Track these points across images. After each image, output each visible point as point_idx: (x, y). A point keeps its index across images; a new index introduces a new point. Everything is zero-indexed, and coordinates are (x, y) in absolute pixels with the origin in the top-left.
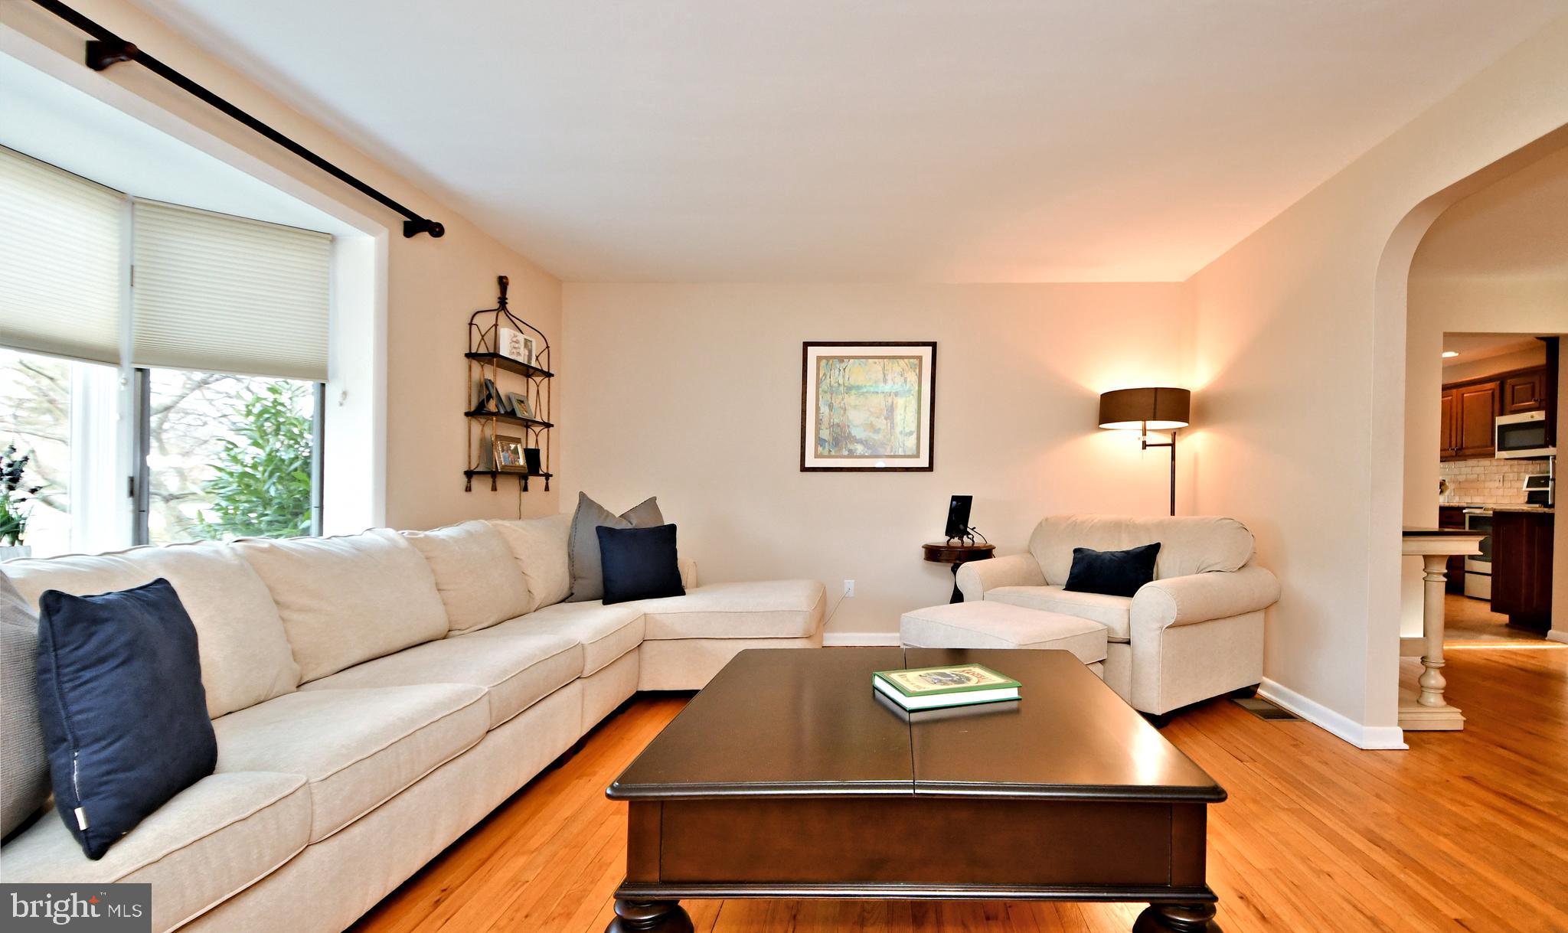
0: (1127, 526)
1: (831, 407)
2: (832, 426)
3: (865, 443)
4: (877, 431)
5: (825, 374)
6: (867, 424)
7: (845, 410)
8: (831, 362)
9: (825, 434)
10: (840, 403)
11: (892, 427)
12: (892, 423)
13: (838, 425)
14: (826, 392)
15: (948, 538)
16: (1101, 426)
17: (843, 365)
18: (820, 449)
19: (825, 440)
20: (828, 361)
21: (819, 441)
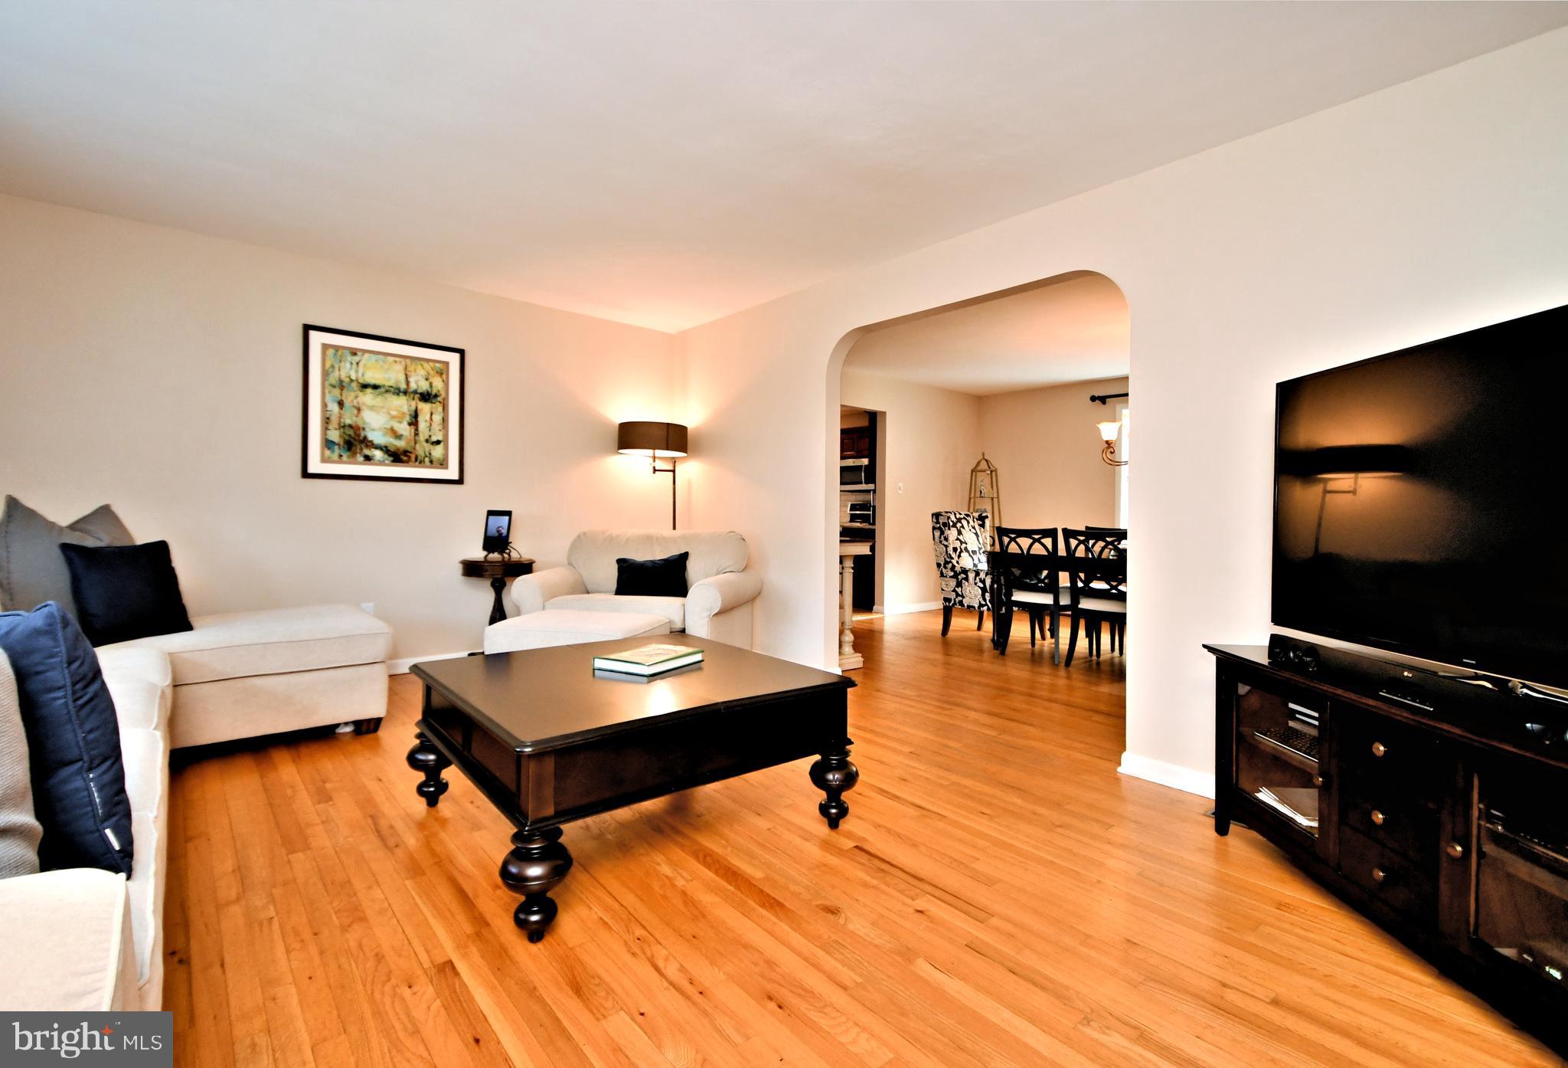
0: (657, 538)
1: (341, 404)
2: (342, 426)
3: (384, 449)
4: (399, 437)
5: (333, 366)
6: (385, 428)
7: (359, 410)
8: (340, 353)
9: (334, 435)
10: (352, 401)
11: (416, 434)
12: (417, 430)
13: (350, 426)
14: (334, 387)
15: (485, 553)
16: (621, 451)
17: (356, 359)
18: (328, 453)
19: (333, 442)
20: (337, 351)
21: (328, 444)
